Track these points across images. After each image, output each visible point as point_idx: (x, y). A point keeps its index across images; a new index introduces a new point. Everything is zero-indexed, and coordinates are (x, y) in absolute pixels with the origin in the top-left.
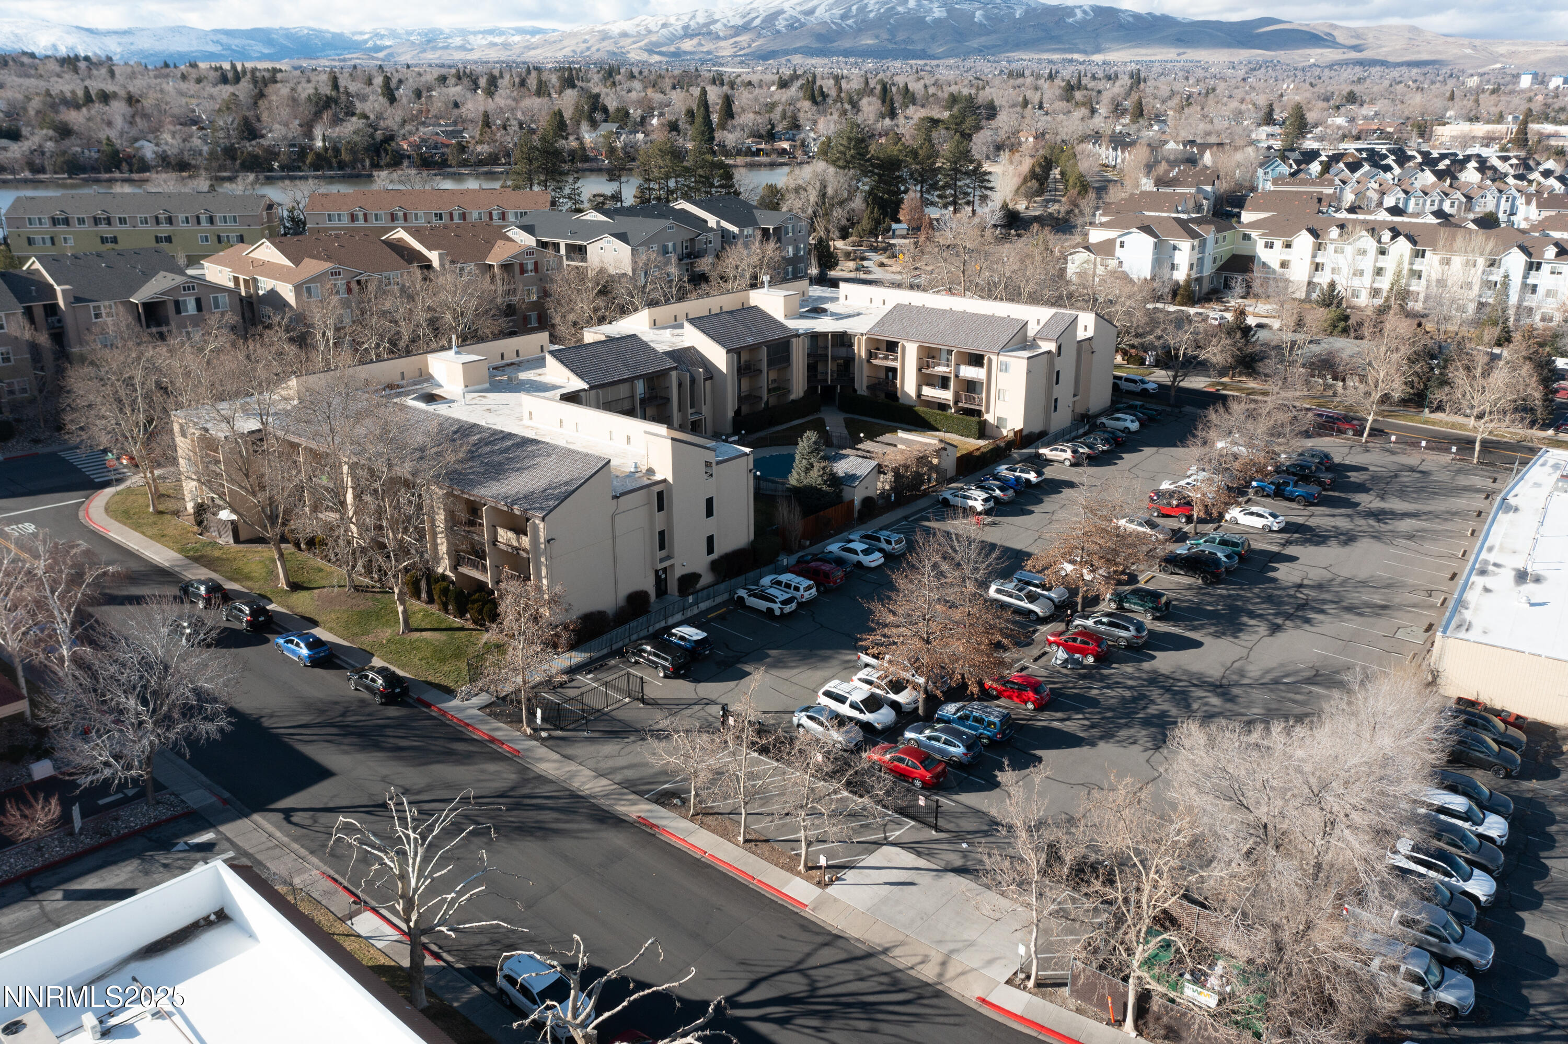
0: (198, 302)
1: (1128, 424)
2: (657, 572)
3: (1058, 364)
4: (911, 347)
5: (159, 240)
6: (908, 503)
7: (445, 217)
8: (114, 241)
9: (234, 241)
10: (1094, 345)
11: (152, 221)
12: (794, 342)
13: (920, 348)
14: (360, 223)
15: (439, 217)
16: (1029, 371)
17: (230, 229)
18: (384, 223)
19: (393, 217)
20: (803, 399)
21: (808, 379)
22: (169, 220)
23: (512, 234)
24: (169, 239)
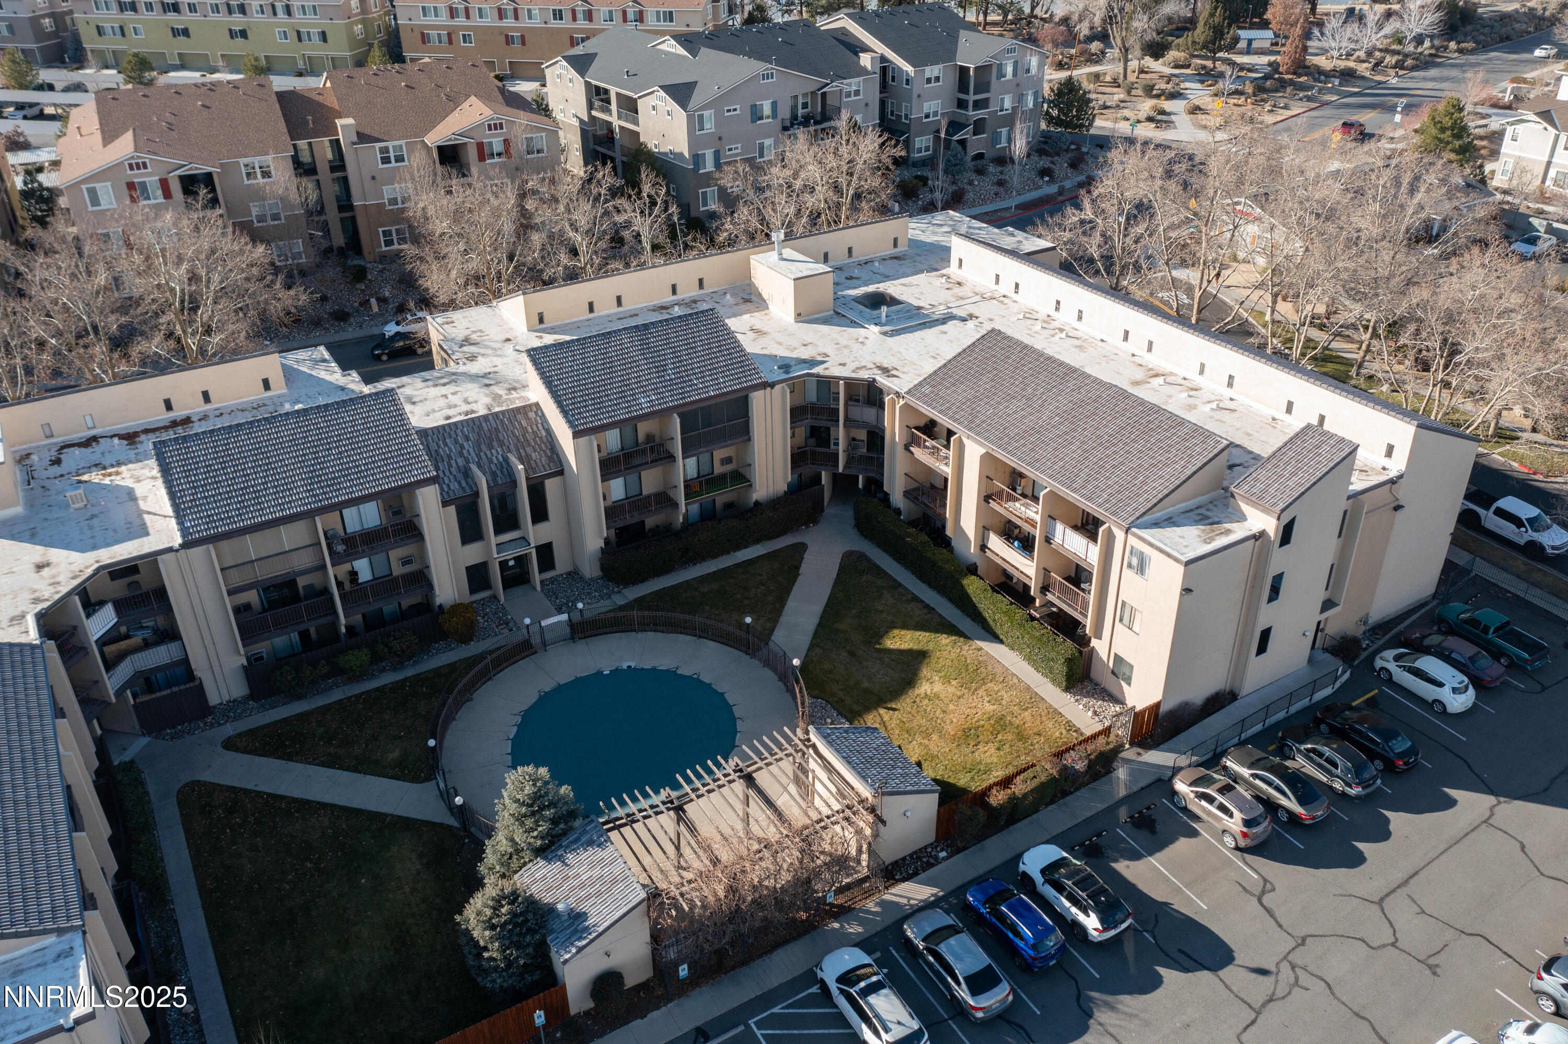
1: (1445, 694)
3: (1279, 560)
4: (974, 452)
5: (232, 34)
6: (745, 962)
7: (567, 15)
8: (186, 32)
9: (316, 39)
10: (1403, 493)
11: (224, 9)
12: (758, 399)
13: (987, 459)
14: (461, 21)
15: (558, 15)
16: (1187, 590)
17: (311, 23)
18: (491, 20)
19: (501, 14)
20: (775, 503)
21: (798, 458)
22: (242, 9)
23: (557, 70)
24: (243, 34)
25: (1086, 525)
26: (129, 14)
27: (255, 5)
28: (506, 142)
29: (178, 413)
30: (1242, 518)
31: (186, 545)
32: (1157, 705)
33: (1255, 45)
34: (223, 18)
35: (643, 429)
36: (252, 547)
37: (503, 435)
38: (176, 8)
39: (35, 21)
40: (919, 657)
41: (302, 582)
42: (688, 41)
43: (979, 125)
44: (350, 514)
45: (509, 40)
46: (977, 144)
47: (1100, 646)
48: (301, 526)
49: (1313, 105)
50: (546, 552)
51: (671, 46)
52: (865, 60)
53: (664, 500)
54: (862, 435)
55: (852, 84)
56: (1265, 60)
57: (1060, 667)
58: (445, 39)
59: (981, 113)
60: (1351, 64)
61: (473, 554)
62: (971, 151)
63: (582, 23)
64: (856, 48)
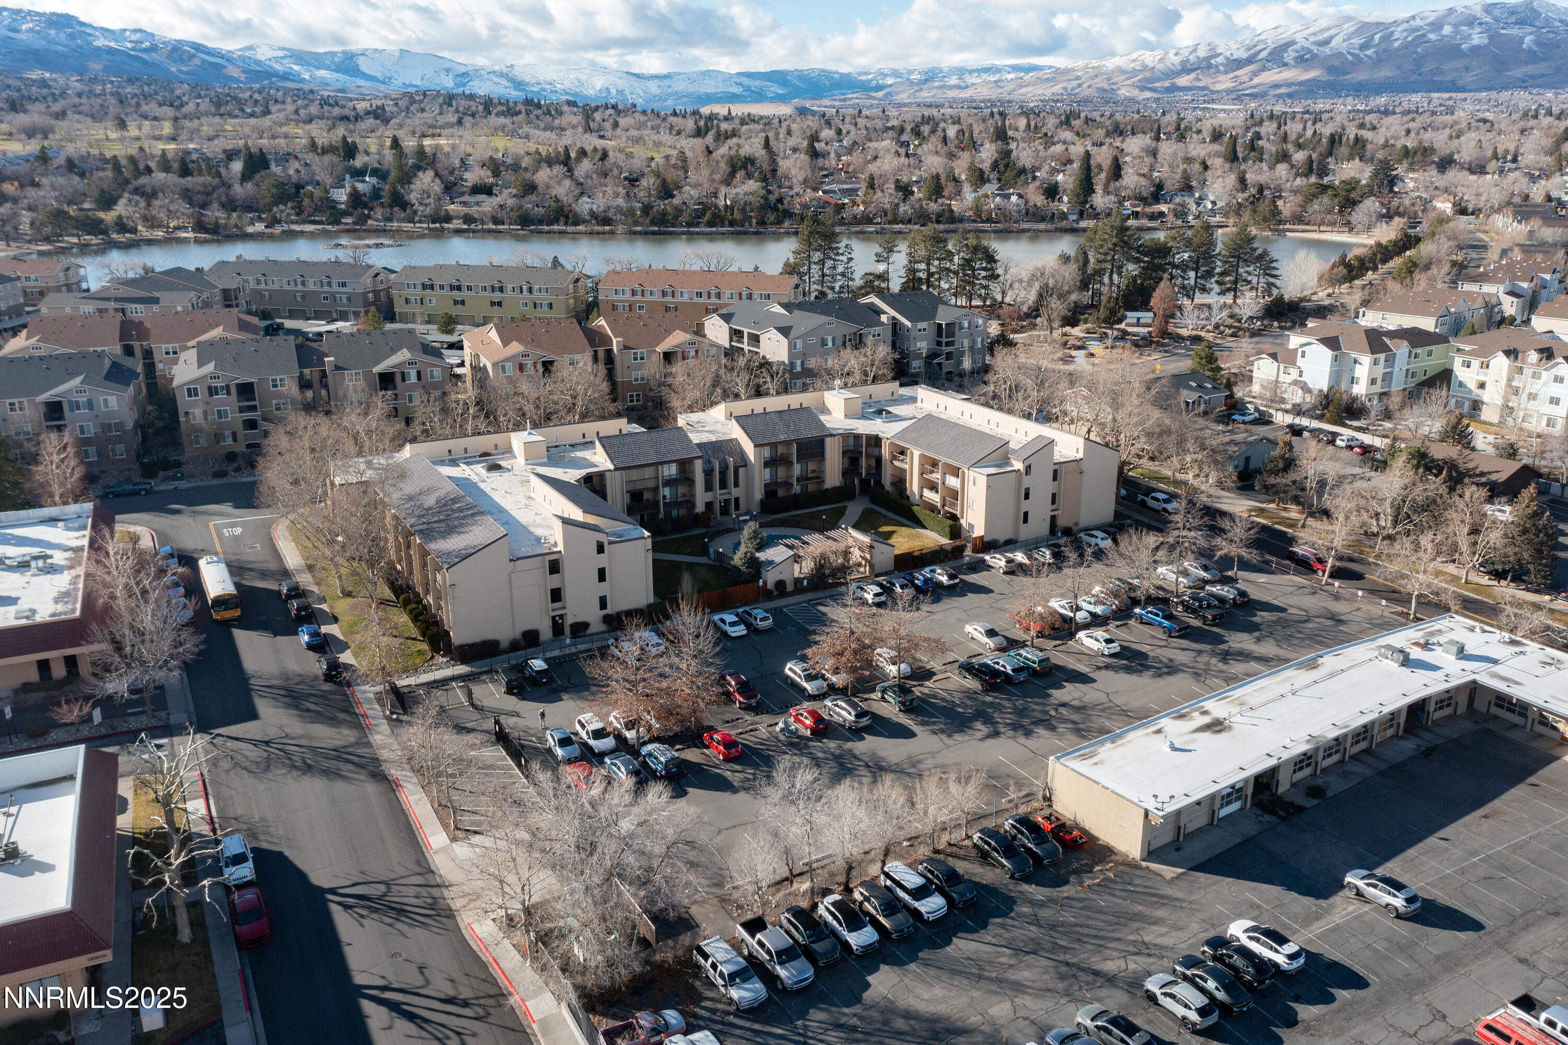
0: (419, 373)
1: (1099, 541)
2: (554, 618)
3: (1027, 482)
4: (916, 454)
5: (493, 304)
6: (825, 589)
7: (705, 295)
8: (463, 303)
9: (545, 308)
10: (1084, 466)
11: (489, 289)
12: (828, 441)
13: (922, 456)
14: (639, 297)
15: (699, 295)
16: (988, 487)
17: (543, 298)
18: (657, 298)
19: (664, 294)
20: (834, 489)
21: (845, 473)
22: (501, 289)
23: (712, 321)
24: (499, 304)
25: (955, 472)
26: (428, 292)
27: (510, 287)
28: (697, 351)
29: (588, 439)
30: (1012, 464)
31: (615, 469)
32: (982, 538)
33: (1141, 321)
34: (488, 294)
35: (781, 450)
36: (635, 475)
37: (723, 449)
38: (459, 288)
39: (365, 294)
40: (892, 533)
41: (647, 496)
42: (787, 306)
43: (949, 356)
44: (667, 467)
45: (667, 309)
46: (948, 366)
47: (963, 522)
48: (652, 469)
49: (1167, 354)
50: (737, 500)
51: (778, 309)
52: (884, 318)
53: (787, 484)
54: (873, 463)
55: (877, 330)
56: (1145, 330)
57: (947, 529)
58: (627, 307)
59: (950, 349)
60: (1203, 334)
61: (709, 497)
62: (945, 370)
63: (714, 300)
64: (878, 312)
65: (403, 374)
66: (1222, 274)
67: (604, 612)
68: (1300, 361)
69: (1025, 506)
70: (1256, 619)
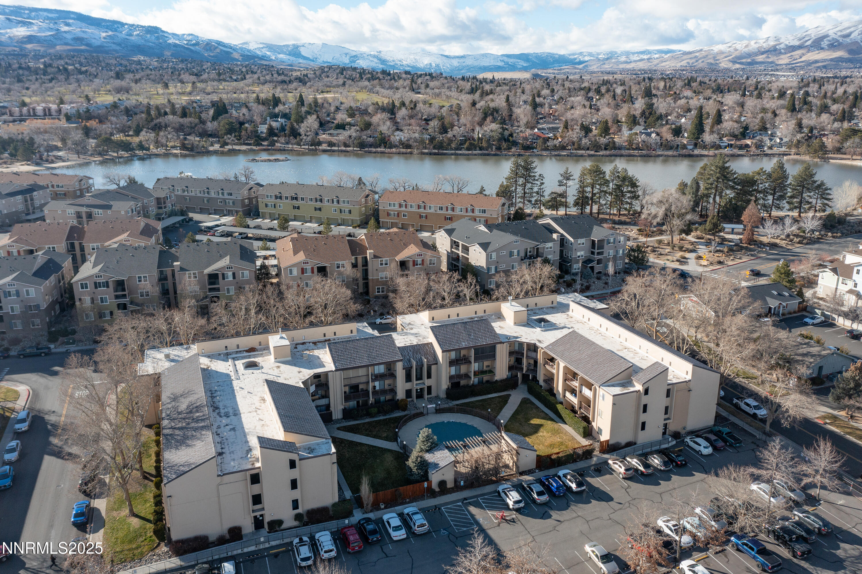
0: (234, 274)
1: (701, 448)
2: (255, 517)
3: (645, 400)
4: (562, 365)
5: (316, 209)
6: (478, 487)
7: (444, 209)
8: (298, 208)
9: (347, 212)
10: (692, 386)
11: (314, 200)
12: (498, 347)
13: (565, 368)
14: (403, 209)
15: (441, 208)
16: (614, 404)
17: (346, 207)
18: (415, 209)
19: (419, 207)
20: (502, 381)
21: (510, 368)
22: (321, 201)
23: (441, 233)
24: (320, 209)
25: (590, 386)
26: (279, 200)
28: (423, 260)
29: (327, 338)
30: (634, 386)
31: (336, 370)
32: (608, 441)
33: (735, 230)
34: (313, 203)
35: (463, 352)
36: (351, 373)
37: (421, 351)
38: (296, 199)
39: (243, 200)
40: (541, 426)
41: (361, 387)
42: (489, 227)
43: (599, 262)
44: (376, 367)
45: (421, 217)
46: (598, 268)
47: (594, 424)
48: (364, 369)
49: (753, 258)
50: (429, 388)
51: (483, 228)
52: (555, 236)
53: (467, 376)
54: (532, 362)
55: (550, 245)
56: (739, 237)
57: (581, 430)
58: (396, 215)
59: (600, 257)
60: (778, 241)
61: (408, 386)
62: (596, 271)
63: (450, 212)
64: (552, 231)
65: (223, 275)
66: (791, 197)
67: (297, 511)
68: (855, 276)
69: (643, 417)
70: (840, 553)
